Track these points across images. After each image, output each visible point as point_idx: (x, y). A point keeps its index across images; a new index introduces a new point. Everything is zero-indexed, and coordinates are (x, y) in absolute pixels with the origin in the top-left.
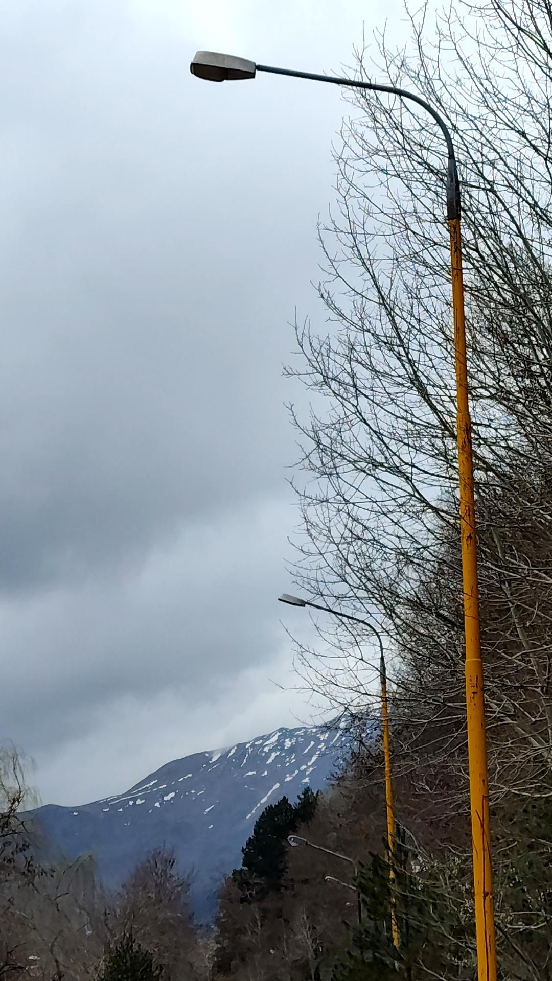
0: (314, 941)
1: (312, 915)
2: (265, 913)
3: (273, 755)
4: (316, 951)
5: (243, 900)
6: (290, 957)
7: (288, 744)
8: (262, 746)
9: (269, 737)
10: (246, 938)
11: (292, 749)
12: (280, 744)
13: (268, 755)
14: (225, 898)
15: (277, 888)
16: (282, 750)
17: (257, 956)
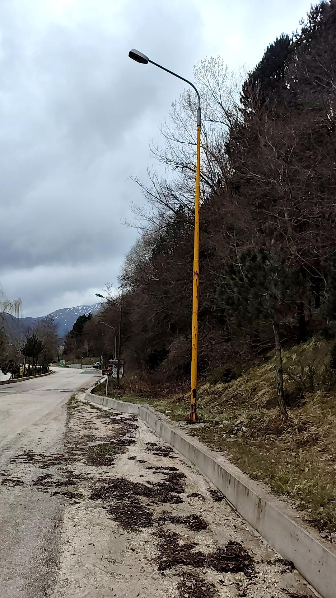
0: (89, 348)
1: (88, 341)
2: (77, 340)
3: (81, 310)
4: (89, 350)
5: (72, 337)
6: (82, 351)
7: (84, 308)
8: (79, 308)
9: (80, 306)
10: (72, 346)
11: (85, 309)
12: (83, 308)
13: (80, 310)
14: (68, 337)
15: (81, 335)
16: (83, 309)
17: (74, 351)
